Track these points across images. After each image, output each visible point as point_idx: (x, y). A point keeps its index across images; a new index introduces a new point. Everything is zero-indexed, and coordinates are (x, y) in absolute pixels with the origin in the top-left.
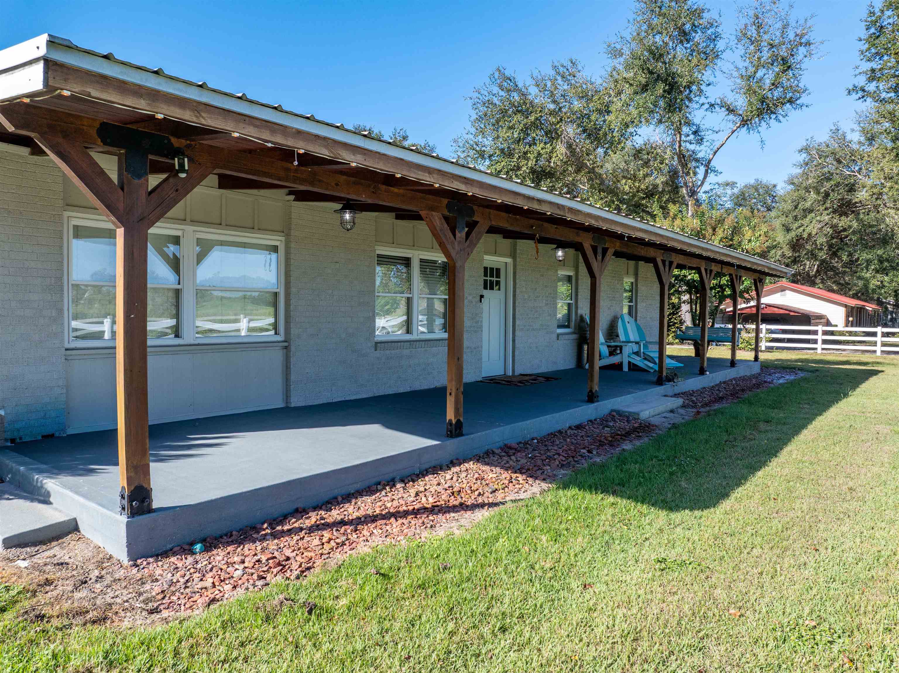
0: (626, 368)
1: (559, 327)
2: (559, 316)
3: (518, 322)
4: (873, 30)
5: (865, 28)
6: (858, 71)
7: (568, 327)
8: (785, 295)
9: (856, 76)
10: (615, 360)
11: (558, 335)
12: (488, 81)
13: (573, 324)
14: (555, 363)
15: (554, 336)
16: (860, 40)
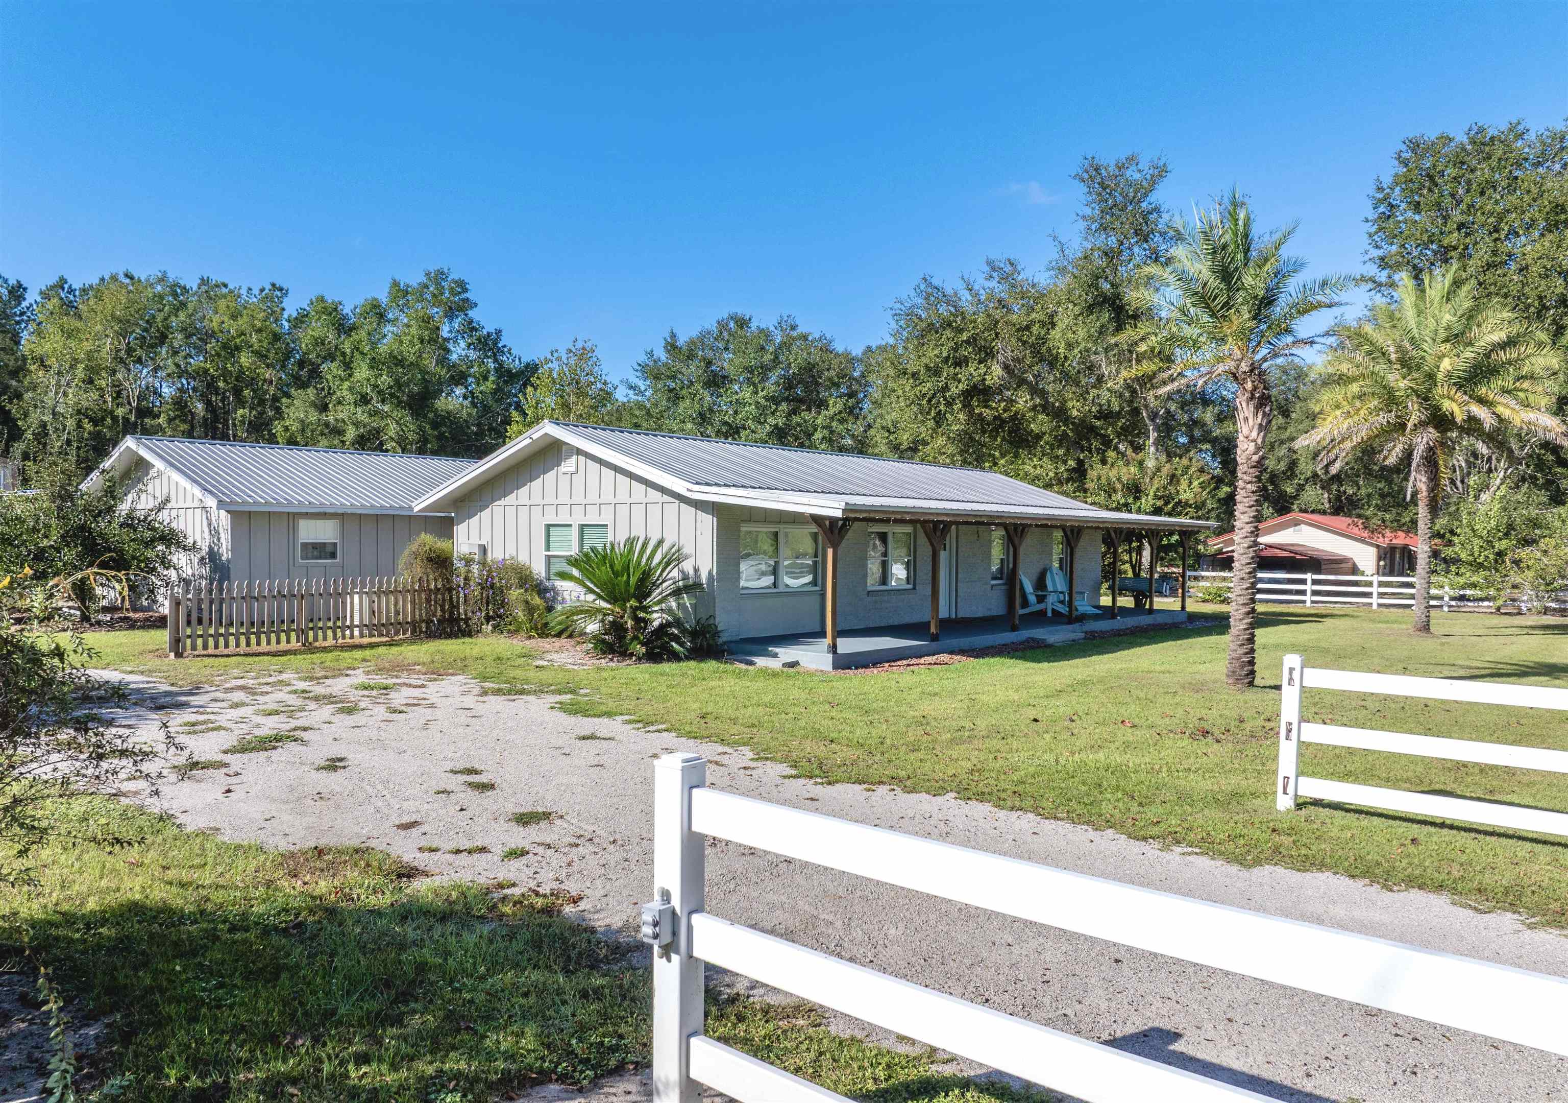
0: (1050, 614)
1: (994, 578)
2: (994, 569)
3: (960, 576)
4: (1382, 209)
5: (1371, 207)
6: (1367, 258)
7: (1001, 579)
8: (1300, 530)
9: (1365, 263)
10: (1041, 606)
11: (992, 586)
12: (912, 294)
13: (1005, 576)
14: (989, 609)
15: (989, 587)
16: (1367, 221)
